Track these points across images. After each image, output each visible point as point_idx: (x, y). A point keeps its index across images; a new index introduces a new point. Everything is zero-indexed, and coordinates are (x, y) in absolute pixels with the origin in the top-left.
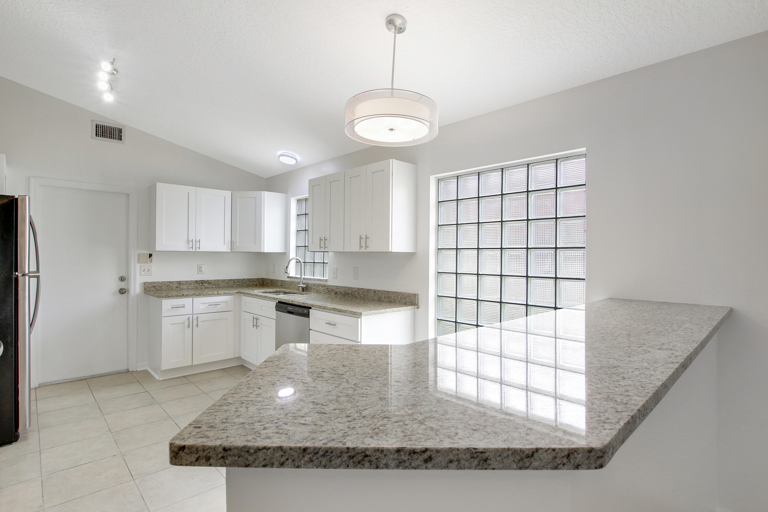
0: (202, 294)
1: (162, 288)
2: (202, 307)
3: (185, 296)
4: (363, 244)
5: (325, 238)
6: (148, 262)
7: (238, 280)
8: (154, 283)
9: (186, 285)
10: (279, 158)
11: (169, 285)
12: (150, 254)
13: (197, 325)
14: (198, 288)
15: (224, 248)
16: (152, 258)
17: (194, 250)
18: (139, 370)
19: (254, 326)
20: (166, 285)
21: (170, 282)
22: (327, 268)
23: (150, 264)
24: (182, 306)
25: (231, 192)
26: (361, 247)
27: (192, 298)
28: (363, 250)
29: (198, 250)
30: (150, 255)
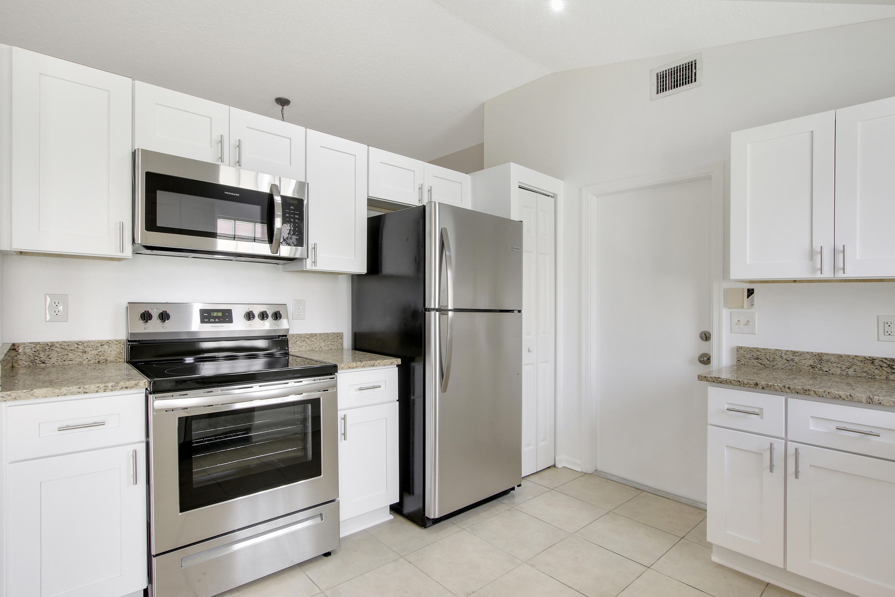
0: (812, 393)
1: (774, 363)
2: (812, 426)
3: (763, 388)
6: (745, 306)
8: (758, 350)
9: (839, 365)
11: (792, 360)
12: (748, 290)
13: (797, 473)
14: (877, 377)
16: (753, 298)
20: (784, 357)
21: (794, 353)
23: (749, 310)
24: (756, 411)
27: (784, 398)
30: (750, 292)
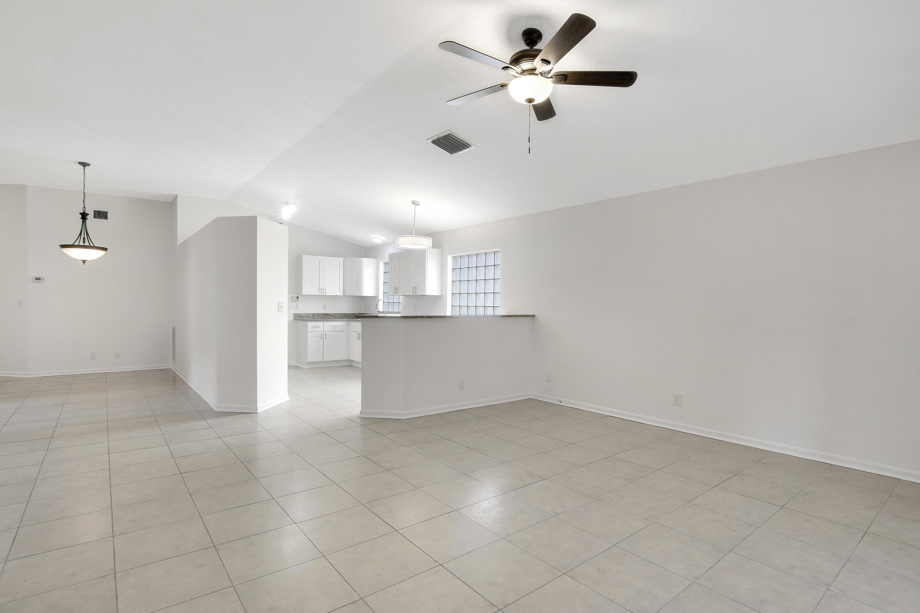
0: (328, 320)
2: (328, 327)
3: (319, 321)
4: (414, 291)
5: (397, 288)
7: (347, 314)
10: (372, 239)
11: (308, 316)
13: (326, 338)
14: (324, 318)
15: (340, 293)
16: (299, 299)
17: (322, 295)
18: (291, 365)
19: (358, 338)
22: (401, 305)
23: (297, 303)
24: (318, 326)
25: (343, 258)
26: (413, 292)
27: (323, 322)
28: (414, 294)
29: (325, 294)
30: (298, 297)
